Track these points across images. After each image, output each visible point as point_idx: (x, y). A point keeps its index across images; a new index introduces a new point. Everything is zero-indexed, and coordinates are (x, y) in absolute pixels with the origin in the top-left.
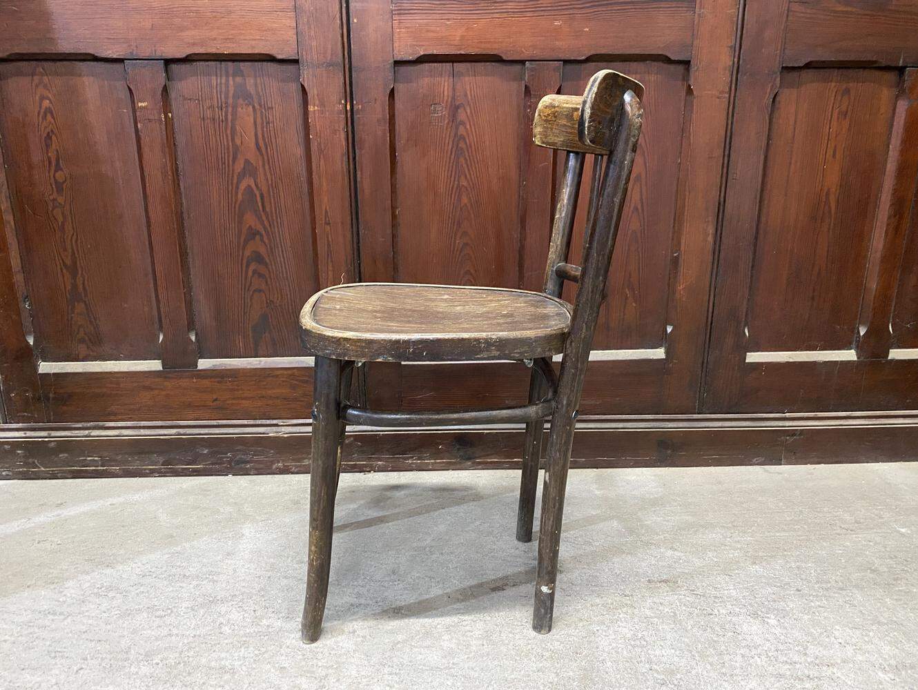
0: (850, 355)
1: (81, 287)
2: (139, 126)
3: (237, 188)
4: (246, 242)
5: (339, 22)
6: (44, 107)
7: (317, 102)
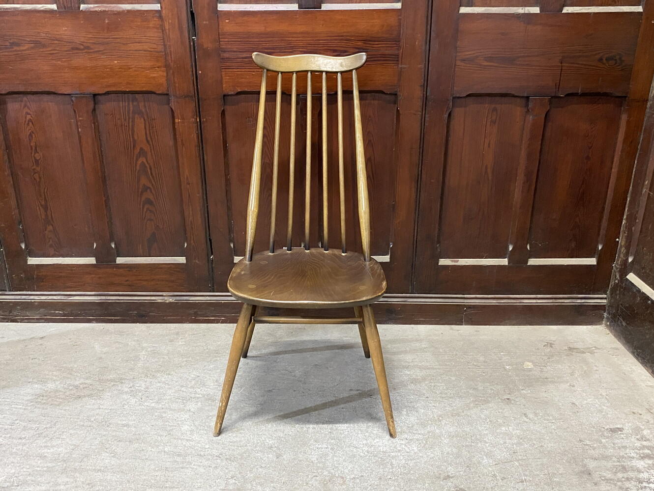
0: (504, 262)
1: (50, 216)
2: (80, 130)
3: (136, 163)
4: (142, 193)
5: (191, 73)
6: (28, 119)
7: (180, 117)
